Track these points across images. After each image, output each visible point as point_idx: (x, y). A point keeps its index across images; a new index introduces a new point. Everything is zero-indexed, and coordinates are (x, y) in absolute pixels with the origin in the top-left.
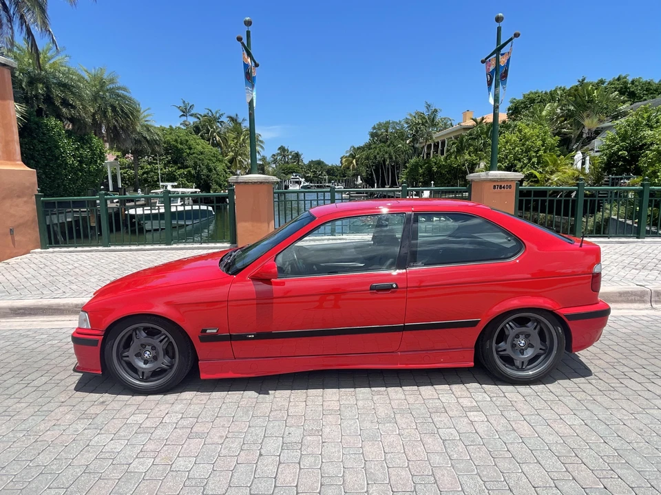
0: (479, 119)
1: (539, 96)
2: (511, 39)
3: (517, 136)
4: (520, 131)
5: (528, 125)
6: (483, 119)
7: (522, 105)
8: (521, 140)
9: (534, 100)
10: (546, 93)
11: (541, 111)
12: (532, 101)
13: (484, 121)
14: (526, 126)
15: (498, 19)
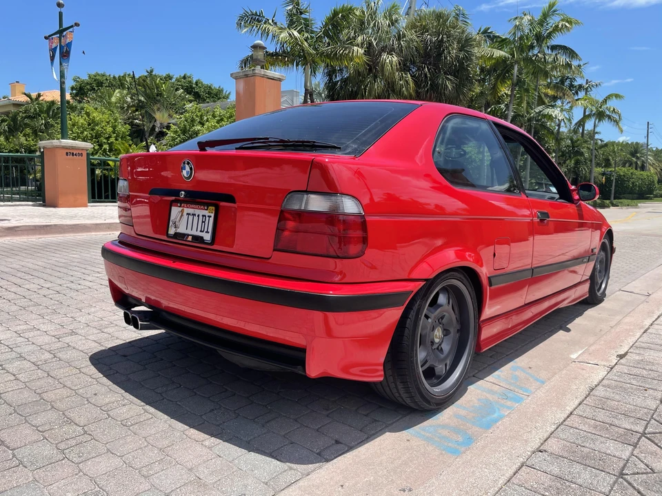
0: (34, 95)
1: (107, 80)
2: (72, 26)
3: (85, 120)
4: (88, 114)
5: (96, 109)
6: (39, 95)
7: (88, 87)
8: (89, 124)
9: (102, 83)
10: (114, 77)
11: (110, 97)
12: (100, 84)
13: (41, 98)
14: (94, 109)
15: (59, 5)
